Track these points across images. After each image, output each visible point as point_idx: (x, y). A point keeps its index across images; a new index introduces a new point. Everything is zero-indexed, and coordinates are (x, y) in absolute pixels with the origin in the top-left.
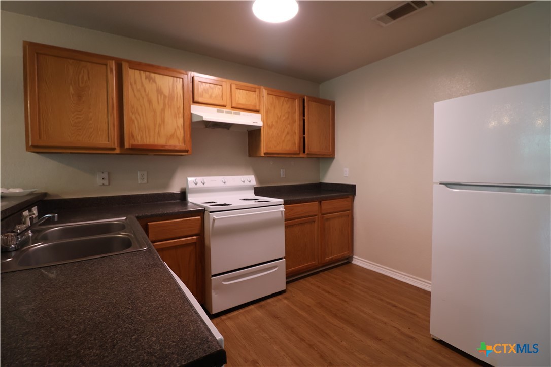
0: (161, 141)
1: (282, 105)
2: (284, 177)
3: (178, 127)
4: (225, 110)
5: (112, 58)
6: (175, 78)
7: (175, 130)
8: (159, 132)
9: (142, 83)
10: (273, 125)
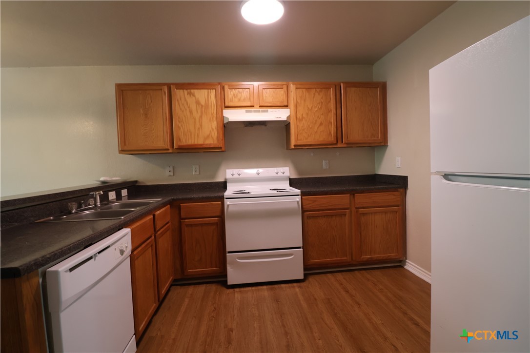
0: (199, 141)
1: (313, 97)
2: (328, 168)
3: (213, 129)
4: (253, 110)
5: (164, 84)
6: (209, 90)
7: (211, 131)
8: (198, 134)
9: (185, 98)
10: (303, 117)
